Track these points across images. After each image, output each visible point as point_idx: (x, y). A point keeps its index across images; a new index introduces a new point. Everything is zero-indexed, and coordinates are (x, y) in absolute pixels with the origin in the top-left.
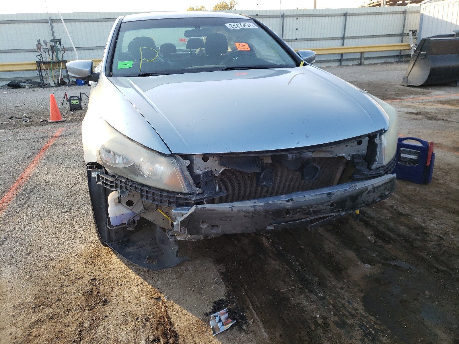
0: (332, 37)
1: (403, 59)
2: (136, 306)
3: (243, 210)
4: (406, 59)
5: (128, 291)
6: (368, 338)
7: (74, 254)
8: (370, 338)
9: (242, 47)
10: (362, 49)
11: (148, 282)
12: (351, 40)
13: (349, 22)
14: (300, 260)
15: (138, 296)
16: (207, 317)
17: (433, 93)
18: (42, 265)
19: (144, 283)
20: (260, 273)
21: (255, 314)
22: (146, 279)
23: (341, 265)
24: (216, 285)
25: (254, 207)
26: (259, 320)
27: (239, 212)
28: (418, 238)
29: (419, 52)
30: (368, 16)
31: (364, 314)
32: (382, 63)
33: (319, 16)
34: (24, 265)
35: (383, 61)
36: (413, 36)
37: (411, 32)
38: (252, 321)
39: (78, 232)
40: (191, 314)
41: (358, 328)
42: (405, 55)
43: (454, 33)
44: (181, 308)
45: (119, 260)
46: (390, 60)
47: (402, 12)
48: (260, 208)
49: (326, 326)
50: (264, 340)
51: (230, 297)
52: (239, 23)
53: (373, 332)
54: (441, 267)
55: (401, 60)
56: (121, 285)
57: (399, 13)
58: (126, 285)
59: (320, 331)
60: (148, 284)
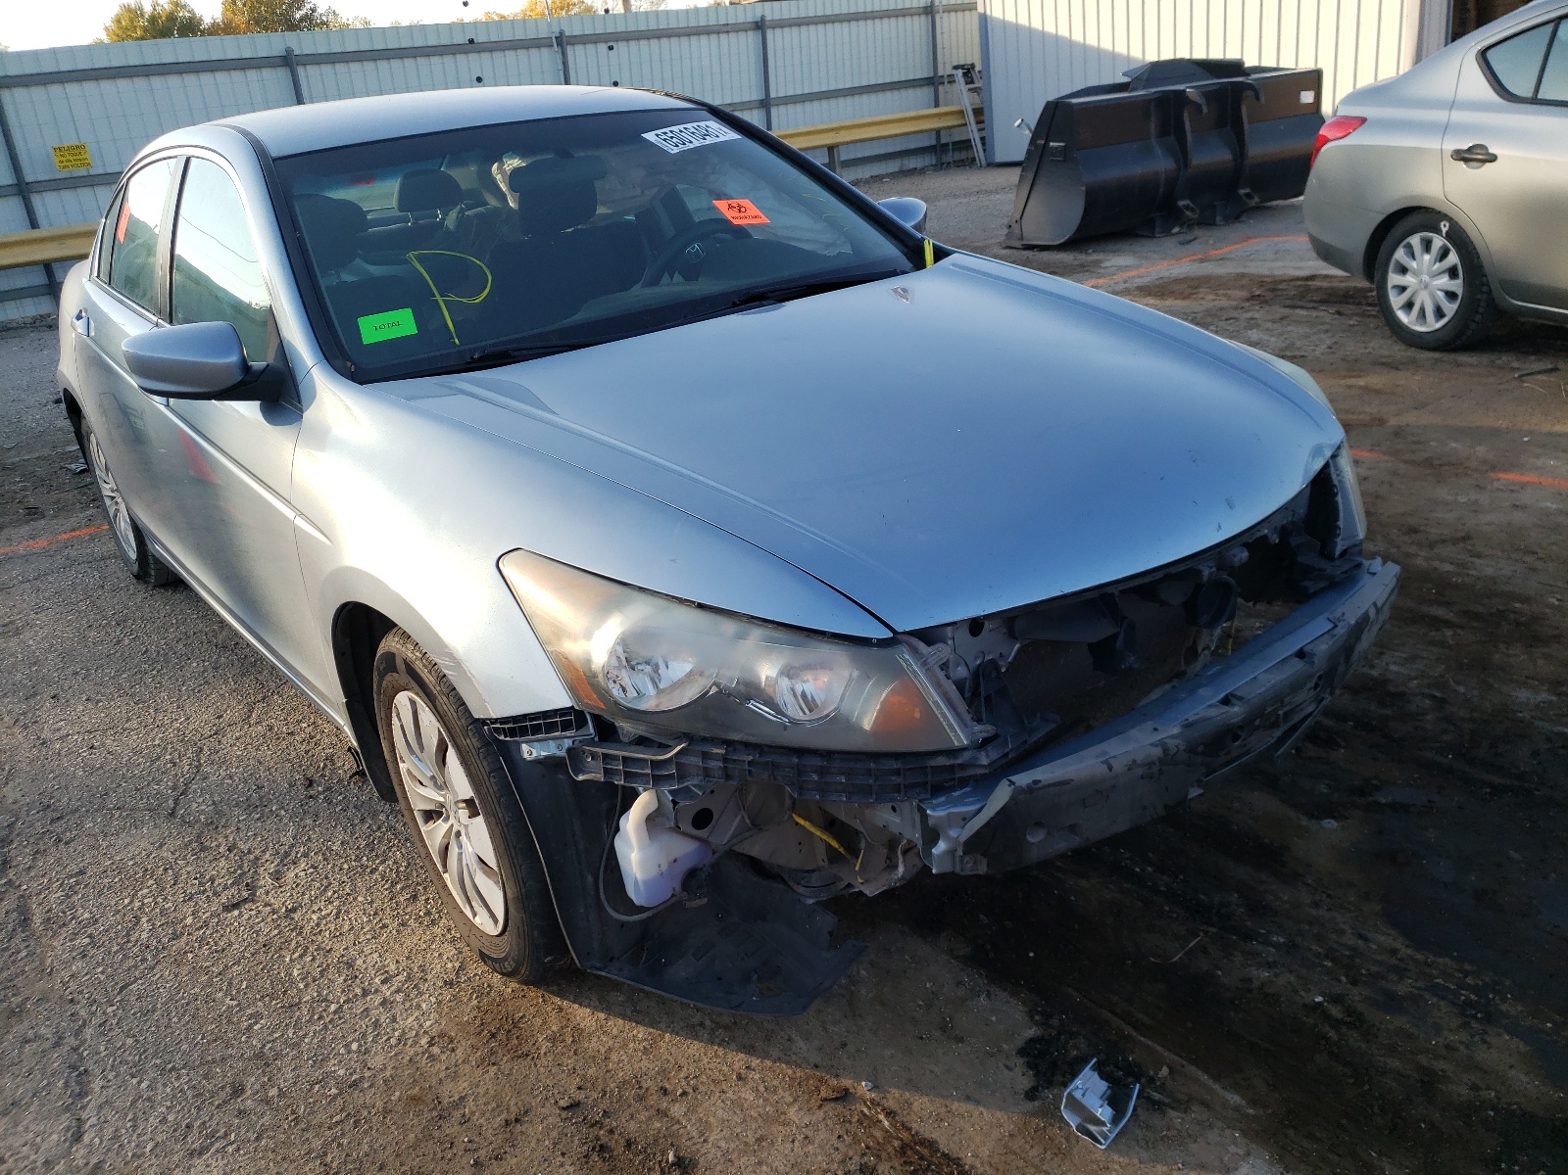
0: (729, 102)
1: (949, 157)
2: (793, 1141)
3: (1139, 762)
4: (958, 156)
5: (722, 1105)
6: (1474, 1017)
7: (415, 1043)
8: (1479, 1015)
9: (742, 215)
10: (831, 134)
11: (765, 1056)
12: (791, 107)
13: (775, 50)
14: (1151, 855)
15: (772, 1109)
16: (1036, 1104)
17: (1107, 264)
18: (331, 1117)
19: (755, 1062)
20: (1076, 926)
21: (1159, 1048)
22: (749, 1050)
23: (1267, 841)
24: (983, 999)
25: (1162, 744)
26: (1184, 1063)
27: (1129, 769)
28: (1389, 712)
29: (1043, 142)
30: (829, 26)
31: (1419, 956)
32: (893, 176)
33: (679, 36)
34: (257, 1139)
35: (893, 166)
36: (967, 83)
37: (960, 72)
38: (1165, 1071)
39: (359, 962)
40: (981, 1109)
41: (1435, 1000)
42: (954, 143)
43: (1126, 80)
44: (939, 1101)
45: (602, 1016)
46: (913, 163)
47: (921, 10)
48: (1177, 742)
49: (1356, 1020)
50: (1239, 1111)
51: (1055, 1022)
52: (681, 127)
53: (1473, 997)
54: (1497, 780)
55: (945, 159)
56: (684, 1093)
57: (915, 14)
58: (702, 1088)
59: (1354, 1038)
60: (768, 1063)
